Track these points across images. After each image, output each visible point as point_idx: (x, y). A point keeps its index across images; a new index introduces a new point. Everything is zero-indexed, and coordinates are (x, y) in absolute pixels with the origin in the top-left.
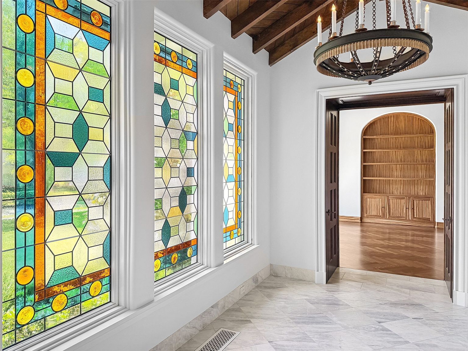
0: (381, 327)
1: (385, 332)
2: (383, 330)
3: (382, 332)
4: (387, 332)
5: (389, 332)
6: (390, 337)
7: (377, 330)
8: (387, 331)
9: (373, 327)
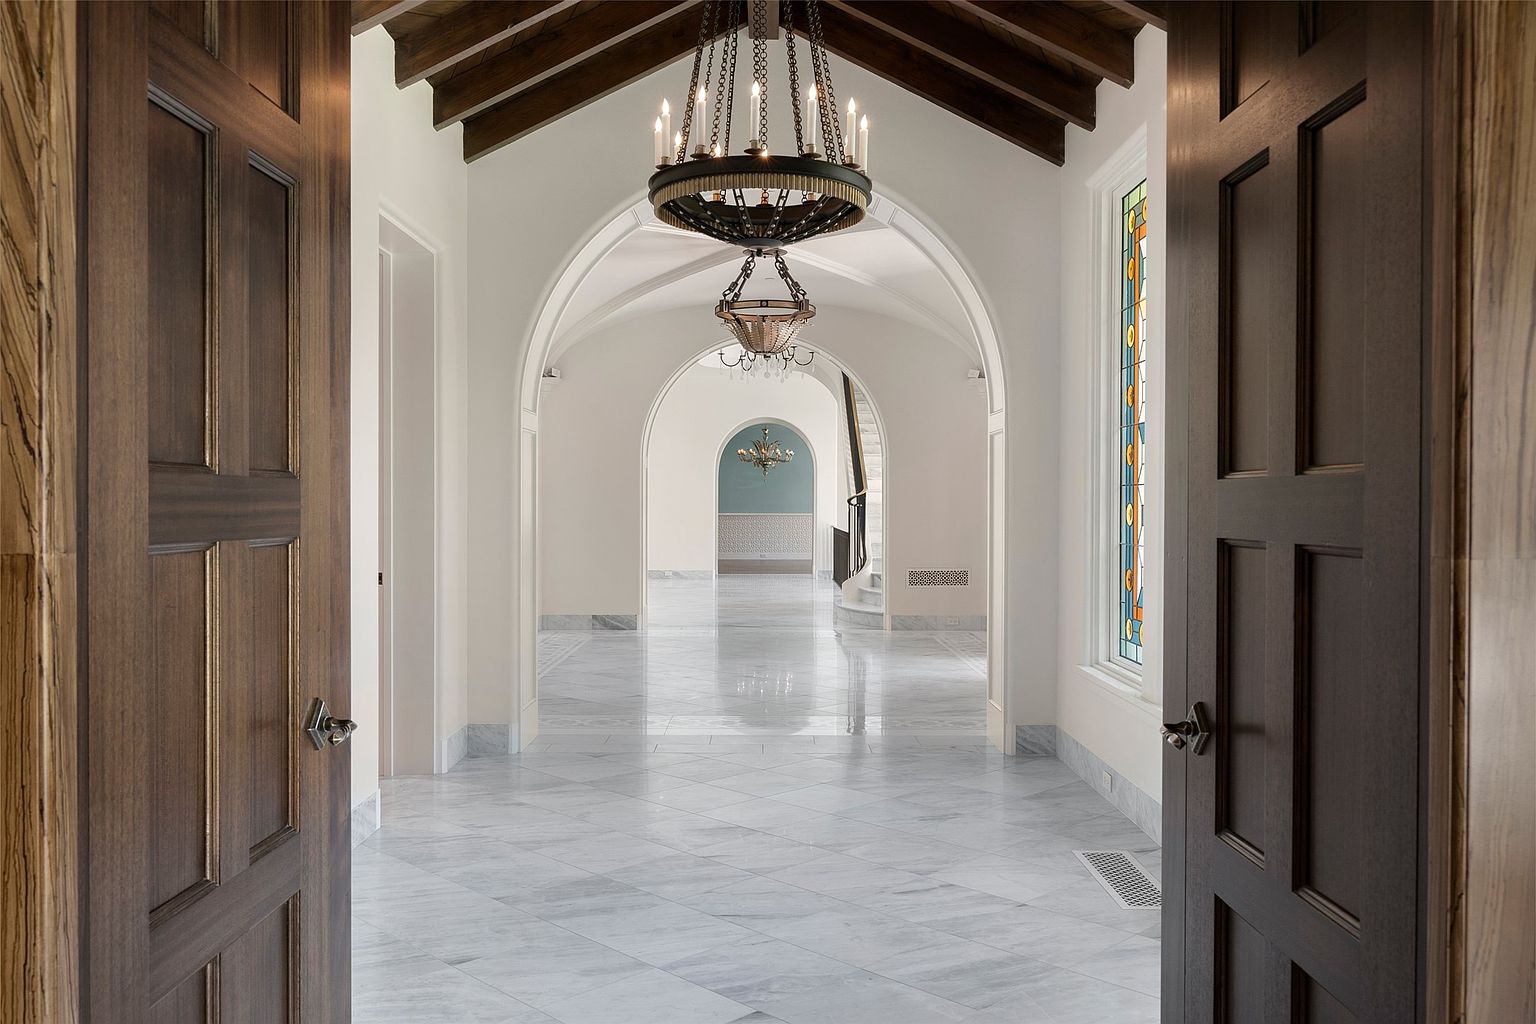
0: (751, 998)
1: (737, 984)
2: (744, 988)
3: (746, 983)
4: (728, 985)
5: (722, 986)
6: (719, 972)
7: (764, 987)
8: (731, 990)
9: (777, 992)
